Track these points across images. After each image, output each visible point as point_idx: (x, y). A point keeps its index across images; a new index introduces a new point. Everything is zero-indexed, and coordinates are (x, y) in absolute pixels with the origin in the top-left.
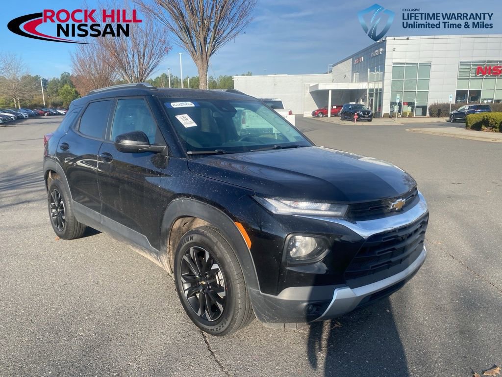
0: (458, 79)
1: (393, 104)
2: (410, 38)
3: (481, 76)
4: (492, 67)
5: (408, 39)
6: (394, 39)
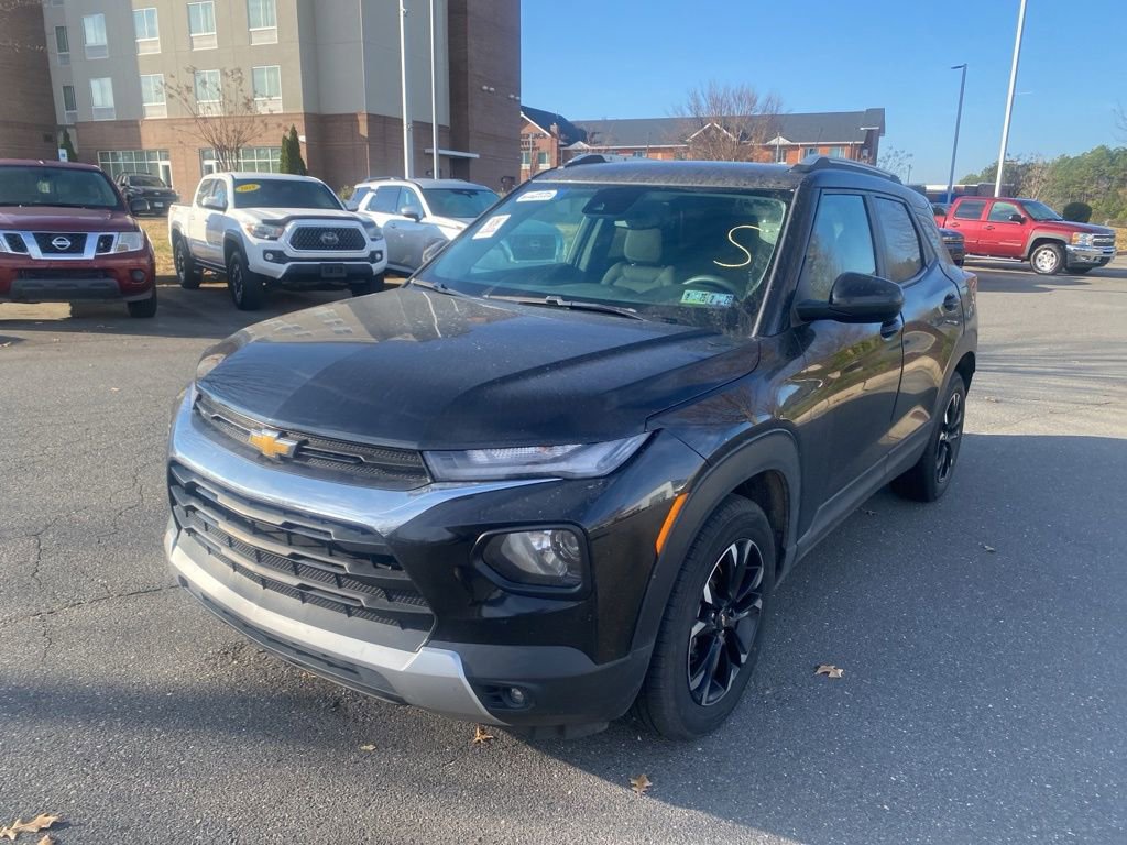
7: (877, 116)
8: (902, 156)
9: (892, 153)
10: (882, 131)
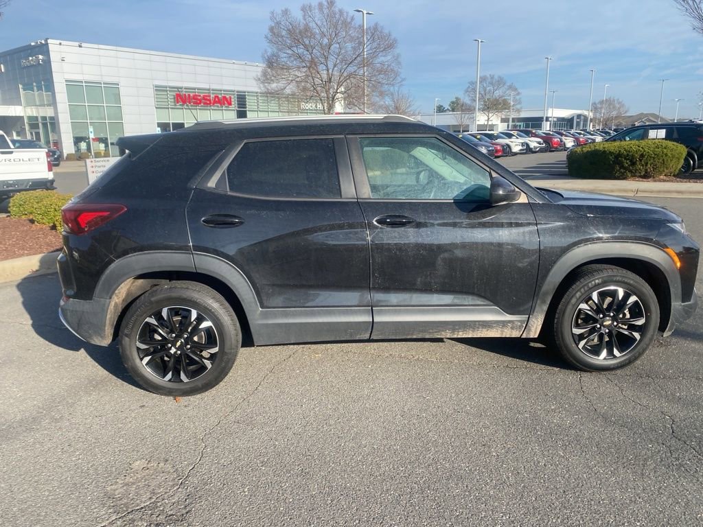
0: (156, 108)
1: (78, 140)
2: (83, 45)
3: (180, 105)
4: (191, 95)
5: (80, 46)
6: (60, 44)
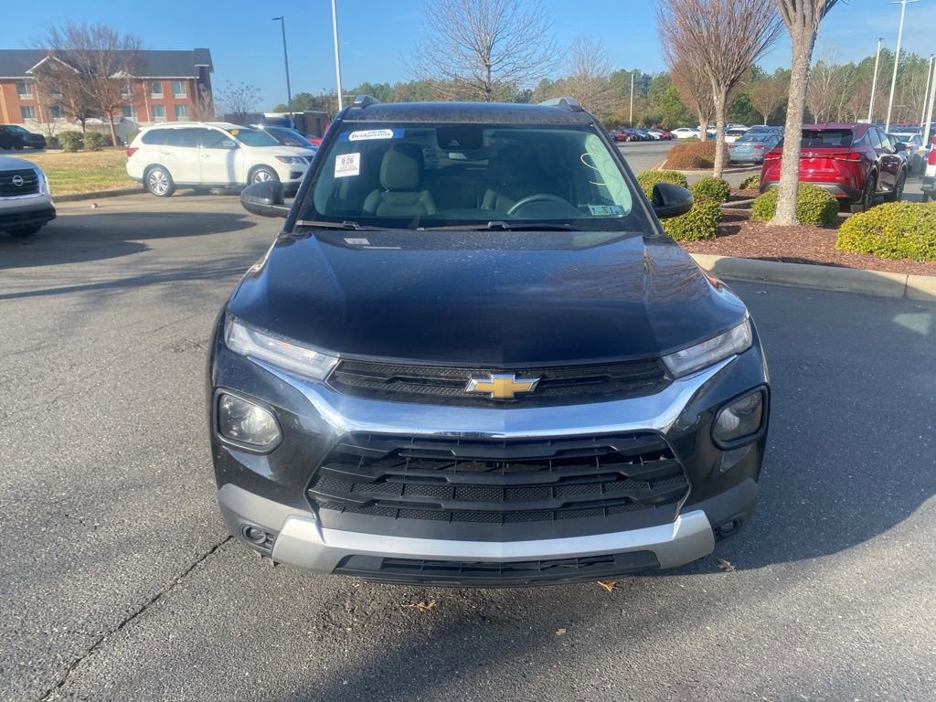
7: (203, 54)
8: (252, 89)
9: (244, 87)
10: (211, 69)
